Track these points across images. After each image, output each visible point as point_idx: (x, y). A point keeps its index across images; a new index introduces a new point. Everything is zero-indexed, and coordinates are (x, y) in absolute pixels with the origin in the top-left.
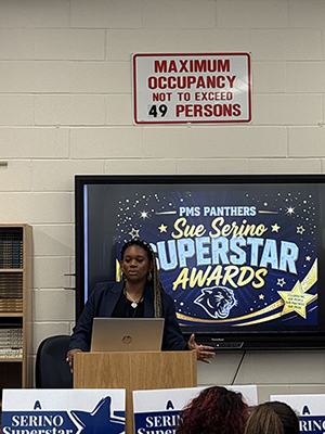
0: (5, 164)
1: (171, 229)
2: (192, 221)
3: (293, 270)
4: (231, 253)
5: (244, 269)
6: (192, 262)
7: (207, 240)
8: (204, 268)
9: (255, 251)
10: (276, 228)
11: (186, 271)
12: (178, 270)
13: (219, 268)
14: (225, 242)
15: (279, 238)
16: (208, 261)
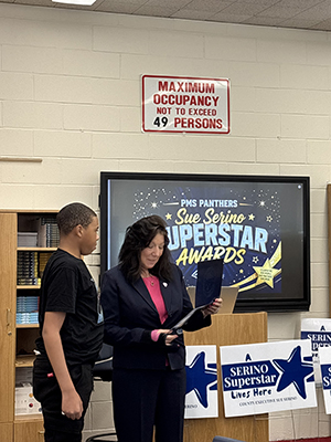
0: (40, 161)
1: (175, 217)
2: (191, 211)
3: (264, 250)
4: (219, 236)
5: (229, 249)
6: (190, 244)
7: (201, 226)
8: (199, 248)
9: (237, 235)
10: (252, 217)
11: (186, 251)
12: (181, 250)
13: (210, 249)
14: (214, 227)
15: (254, 225)
16: (202, 243)
